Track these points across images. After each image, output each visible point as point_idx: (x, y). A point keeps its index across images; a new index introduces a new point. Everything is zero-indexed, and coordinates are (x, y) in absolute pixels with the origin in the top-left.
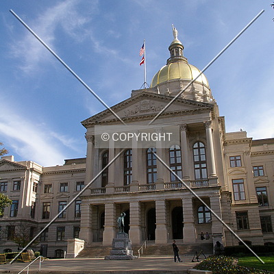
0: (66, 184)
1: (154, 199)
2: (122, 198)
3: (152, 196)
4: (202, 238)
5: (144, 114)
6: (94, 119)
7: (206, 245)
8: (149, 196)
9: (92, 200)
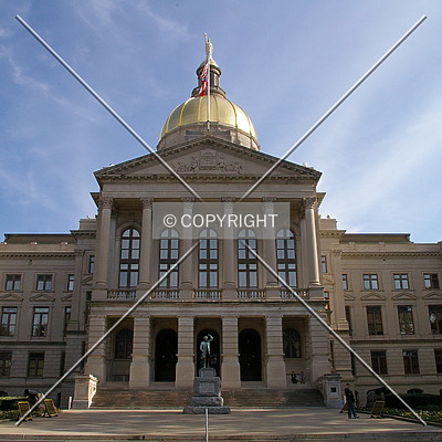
0: (18, 277)
1: (222, 314)
2: (165, 309)
3: (217, 309)
4: (294, 381)
5: (205, 172)
6: (118, 170)
7: (306, 391)
8: (212, 309)
9: (110, 309)
